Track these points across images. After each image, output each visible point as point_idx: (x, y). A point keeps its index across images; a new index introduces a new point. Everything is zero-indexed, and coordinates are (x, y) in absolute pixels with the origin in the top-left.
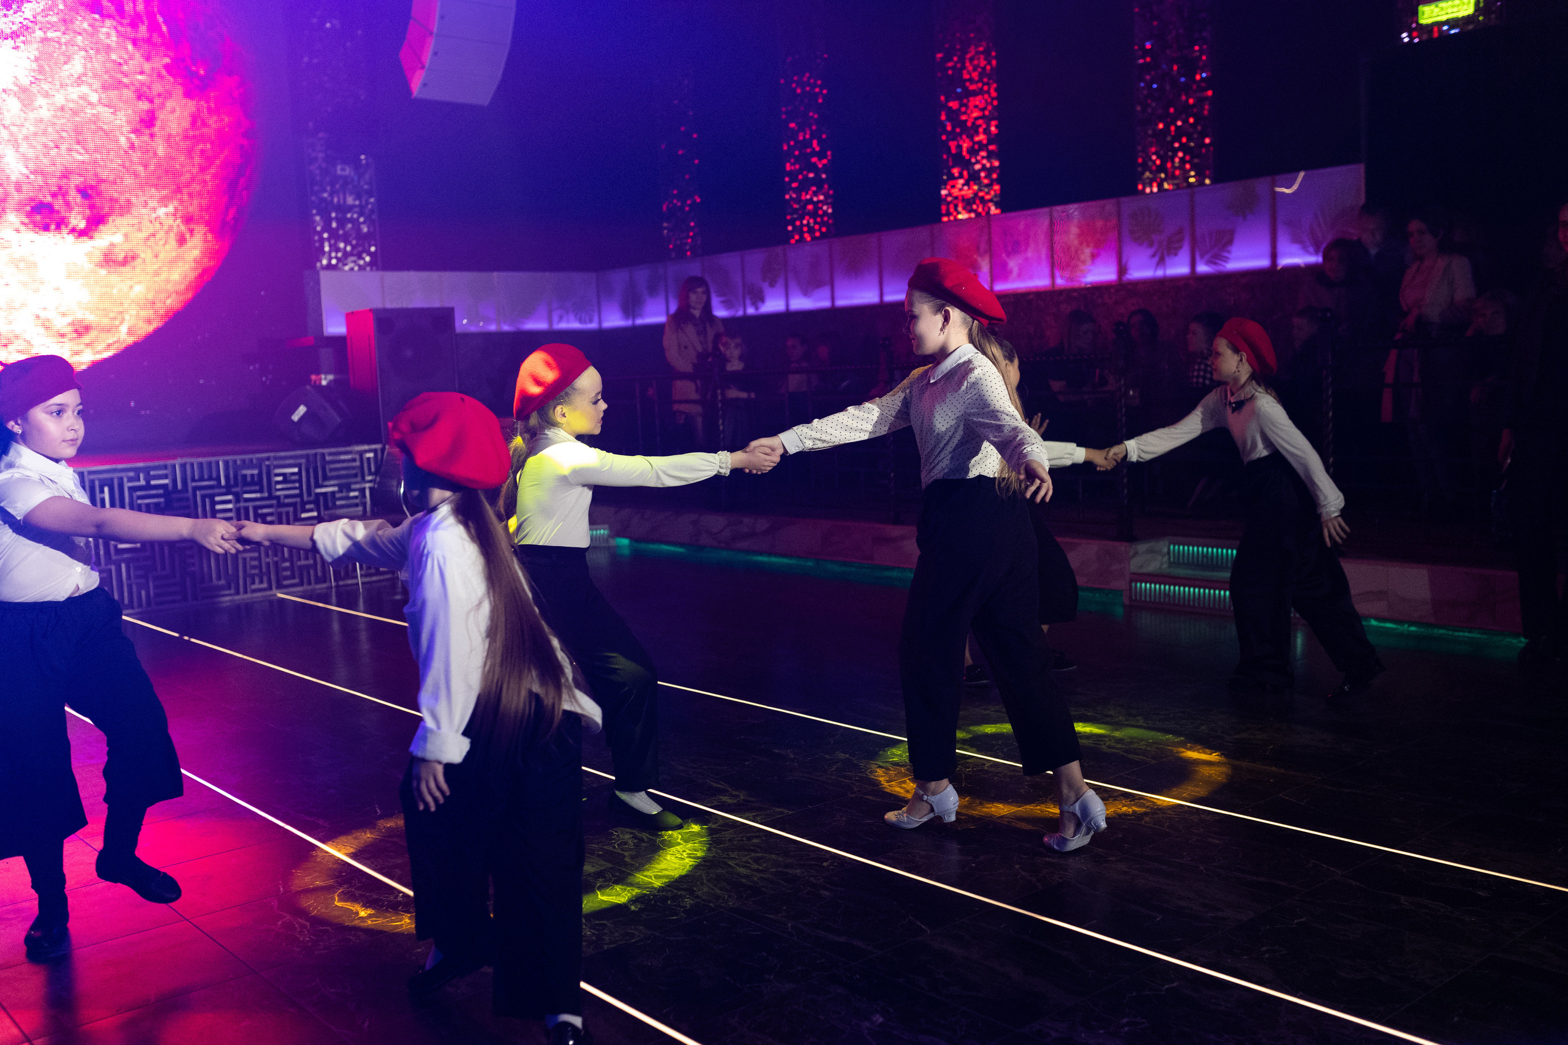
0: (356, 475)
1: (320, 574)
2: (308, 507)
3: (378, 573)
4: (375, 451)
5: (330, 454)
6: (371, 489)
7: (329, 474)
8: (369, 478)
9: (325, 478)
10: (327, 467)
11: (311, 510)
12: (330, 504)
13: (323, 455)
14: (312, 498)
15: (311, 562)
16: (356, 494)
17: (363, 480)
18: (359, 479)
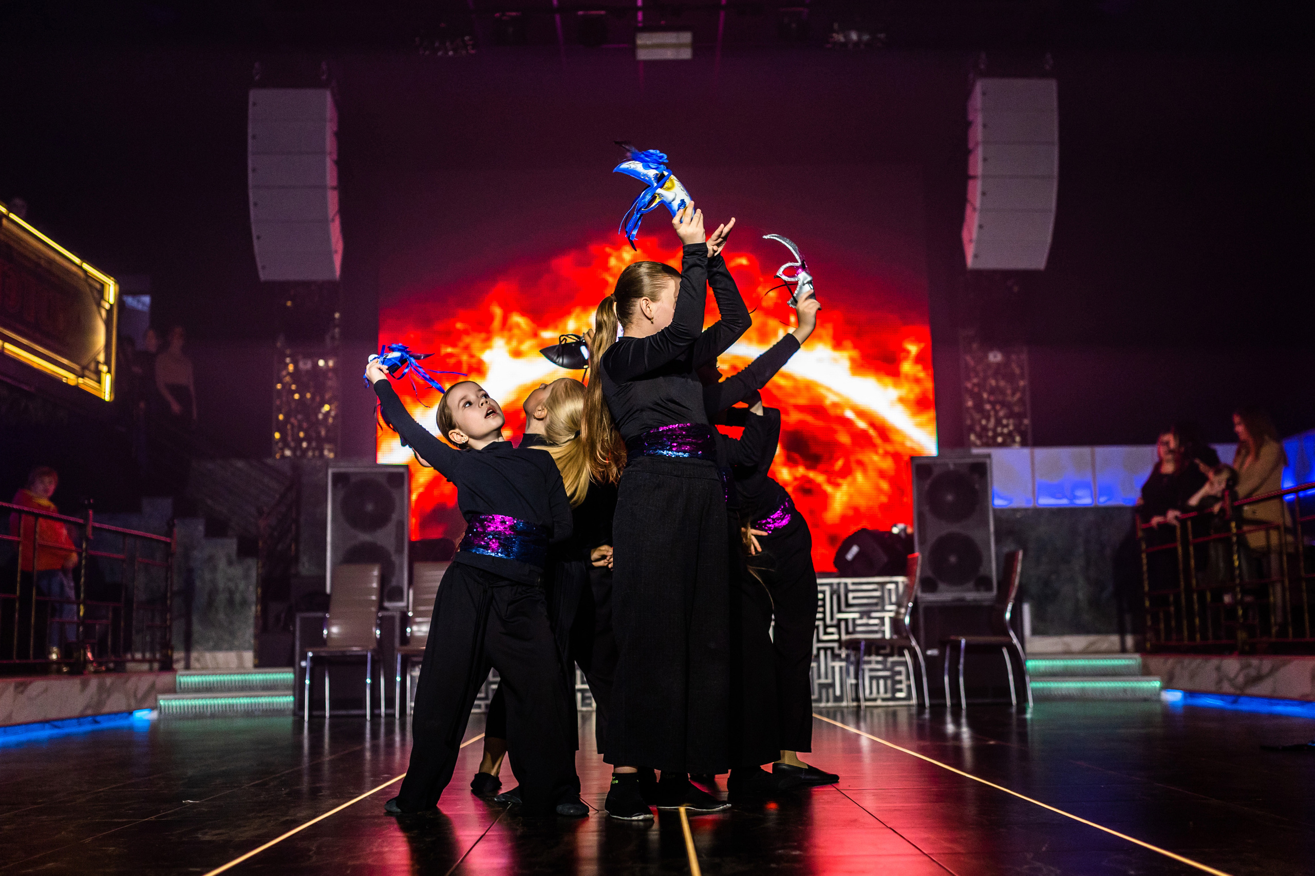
0: (876, 604)
1: (838, 693)
2: (830, 630)
3: (894, 699)
4: (896, 583)
5: (854, 584)
6: (891, 618)
7: (851, 601)
8: (888, 607)
9: (848, 605)
10: (851, 595)
11: (832, 634)
12: (851, 629)
13: (846, 584)
14: (835, 622)
15: (829, 681)
16: (876, 621)
17: (883, 610)
18: (879, 608)
